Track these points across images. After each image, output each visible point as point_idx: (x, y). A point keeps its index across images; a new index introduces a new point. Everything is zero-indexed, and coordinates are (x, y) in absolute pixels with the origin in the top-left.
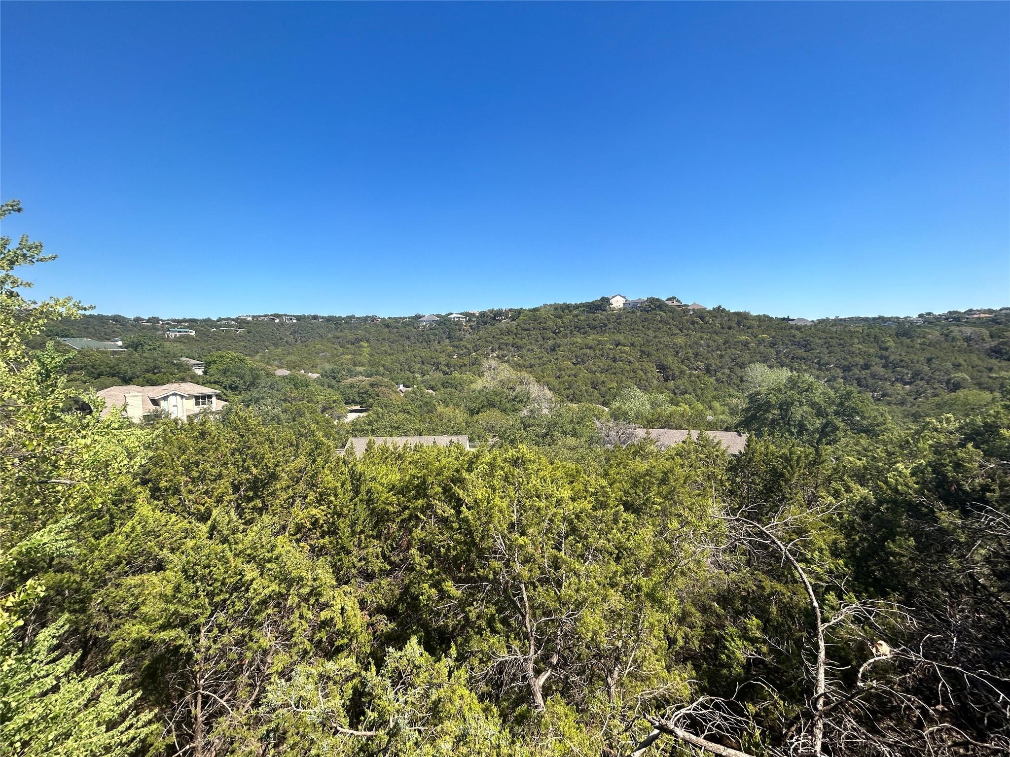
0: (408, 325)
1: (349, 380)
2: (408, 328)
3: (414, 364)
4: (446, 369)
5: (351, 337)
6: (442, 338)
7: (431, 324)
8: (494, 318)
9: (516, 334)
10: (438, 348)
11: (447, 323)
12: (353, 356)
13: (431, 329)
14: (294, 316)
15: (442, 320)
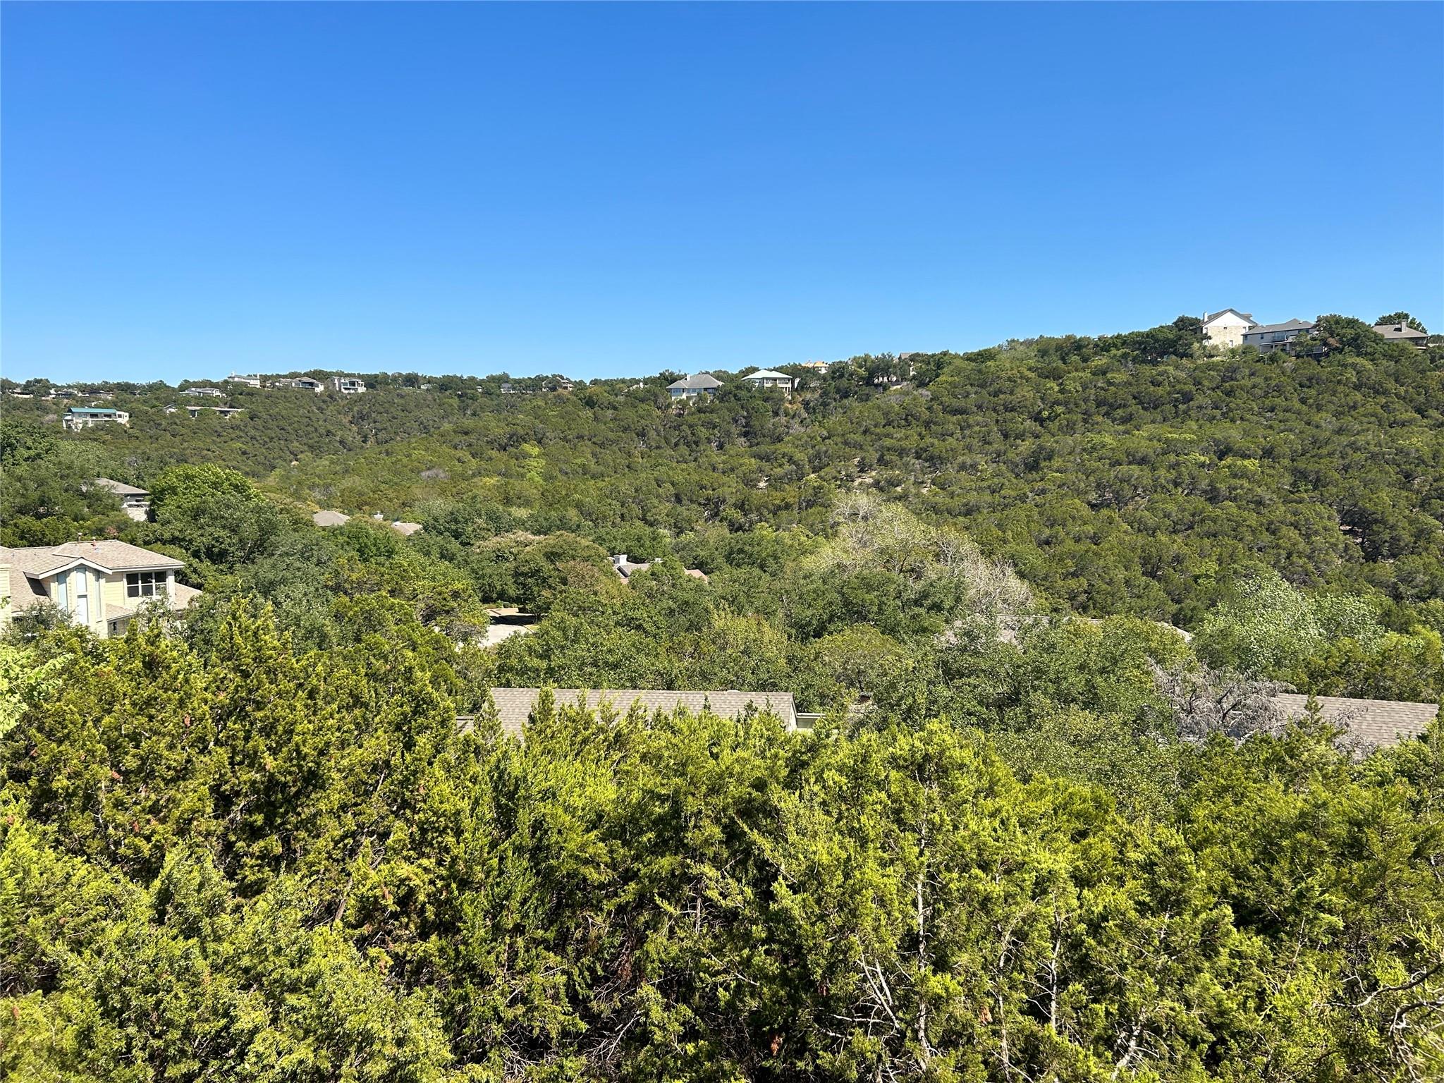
0: (642, 401)
1: (493, 542)
2: (642, 407)
3: (656, 502)
4: (738, 516)
5: (498, 429)
6: (728, 434)
7: (701, 398)
8: (869, 381)
9: (927, 424)
10: (718, 459)
11: (743, 393)
12: (503, 480)
13: (700, 411)
14: (360, 376)
15: (730, 386)
